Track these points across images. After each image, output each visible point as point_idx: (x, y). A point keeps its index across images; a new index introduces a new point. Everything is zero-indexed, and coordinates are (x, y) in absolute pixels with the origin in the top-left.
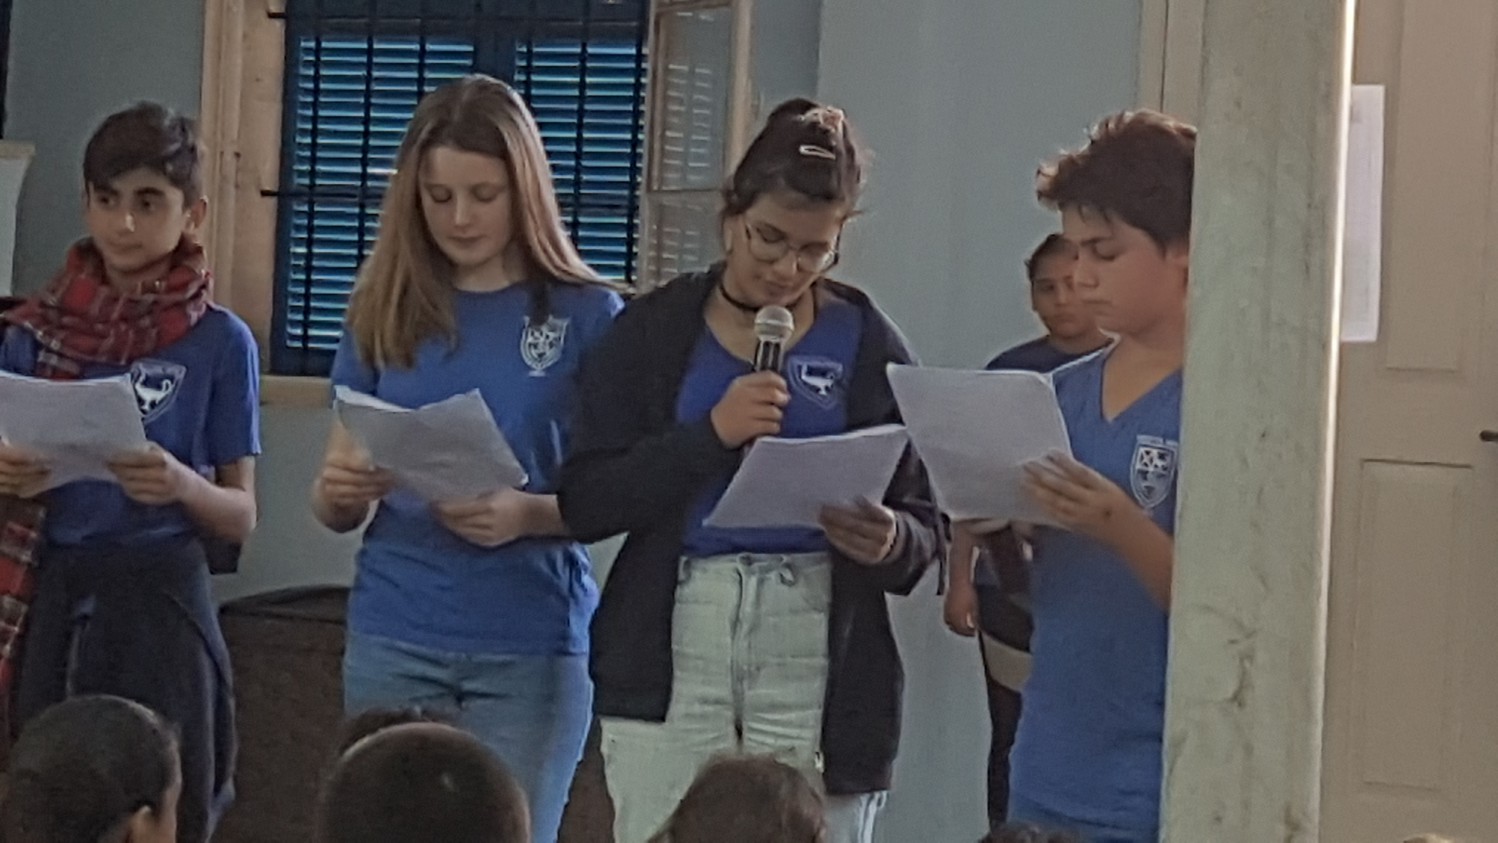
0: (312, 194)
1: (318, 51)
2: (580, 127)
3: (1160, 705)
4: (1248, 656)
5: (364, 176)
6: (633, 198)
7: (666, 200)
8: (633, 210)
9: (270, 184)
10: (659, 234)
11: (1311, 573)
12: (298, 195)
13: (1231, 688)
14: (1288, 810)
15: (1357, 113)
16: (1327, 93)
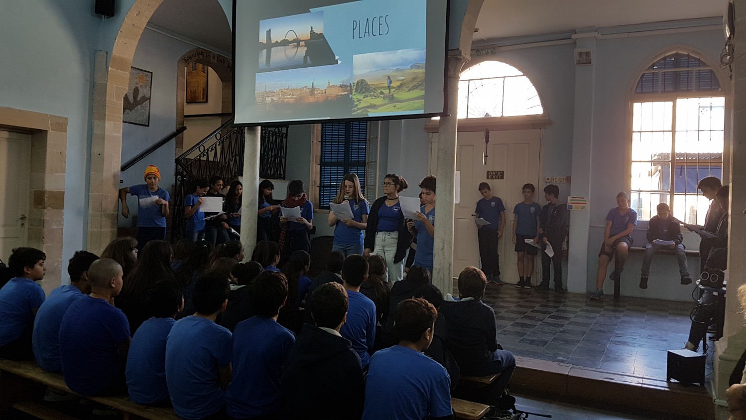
0: (324, 187)
1: (324, 169)
3: (433, 250)
4: (444, 243)
5: (330, 184)
7: (369, 187)
9: (319, 185)
10: (368, 191)
11: (452, 233)
12: (322, 187)
13: (441, 247)
14: (449, 263)
15: (457, 174)
16: (453, 172)
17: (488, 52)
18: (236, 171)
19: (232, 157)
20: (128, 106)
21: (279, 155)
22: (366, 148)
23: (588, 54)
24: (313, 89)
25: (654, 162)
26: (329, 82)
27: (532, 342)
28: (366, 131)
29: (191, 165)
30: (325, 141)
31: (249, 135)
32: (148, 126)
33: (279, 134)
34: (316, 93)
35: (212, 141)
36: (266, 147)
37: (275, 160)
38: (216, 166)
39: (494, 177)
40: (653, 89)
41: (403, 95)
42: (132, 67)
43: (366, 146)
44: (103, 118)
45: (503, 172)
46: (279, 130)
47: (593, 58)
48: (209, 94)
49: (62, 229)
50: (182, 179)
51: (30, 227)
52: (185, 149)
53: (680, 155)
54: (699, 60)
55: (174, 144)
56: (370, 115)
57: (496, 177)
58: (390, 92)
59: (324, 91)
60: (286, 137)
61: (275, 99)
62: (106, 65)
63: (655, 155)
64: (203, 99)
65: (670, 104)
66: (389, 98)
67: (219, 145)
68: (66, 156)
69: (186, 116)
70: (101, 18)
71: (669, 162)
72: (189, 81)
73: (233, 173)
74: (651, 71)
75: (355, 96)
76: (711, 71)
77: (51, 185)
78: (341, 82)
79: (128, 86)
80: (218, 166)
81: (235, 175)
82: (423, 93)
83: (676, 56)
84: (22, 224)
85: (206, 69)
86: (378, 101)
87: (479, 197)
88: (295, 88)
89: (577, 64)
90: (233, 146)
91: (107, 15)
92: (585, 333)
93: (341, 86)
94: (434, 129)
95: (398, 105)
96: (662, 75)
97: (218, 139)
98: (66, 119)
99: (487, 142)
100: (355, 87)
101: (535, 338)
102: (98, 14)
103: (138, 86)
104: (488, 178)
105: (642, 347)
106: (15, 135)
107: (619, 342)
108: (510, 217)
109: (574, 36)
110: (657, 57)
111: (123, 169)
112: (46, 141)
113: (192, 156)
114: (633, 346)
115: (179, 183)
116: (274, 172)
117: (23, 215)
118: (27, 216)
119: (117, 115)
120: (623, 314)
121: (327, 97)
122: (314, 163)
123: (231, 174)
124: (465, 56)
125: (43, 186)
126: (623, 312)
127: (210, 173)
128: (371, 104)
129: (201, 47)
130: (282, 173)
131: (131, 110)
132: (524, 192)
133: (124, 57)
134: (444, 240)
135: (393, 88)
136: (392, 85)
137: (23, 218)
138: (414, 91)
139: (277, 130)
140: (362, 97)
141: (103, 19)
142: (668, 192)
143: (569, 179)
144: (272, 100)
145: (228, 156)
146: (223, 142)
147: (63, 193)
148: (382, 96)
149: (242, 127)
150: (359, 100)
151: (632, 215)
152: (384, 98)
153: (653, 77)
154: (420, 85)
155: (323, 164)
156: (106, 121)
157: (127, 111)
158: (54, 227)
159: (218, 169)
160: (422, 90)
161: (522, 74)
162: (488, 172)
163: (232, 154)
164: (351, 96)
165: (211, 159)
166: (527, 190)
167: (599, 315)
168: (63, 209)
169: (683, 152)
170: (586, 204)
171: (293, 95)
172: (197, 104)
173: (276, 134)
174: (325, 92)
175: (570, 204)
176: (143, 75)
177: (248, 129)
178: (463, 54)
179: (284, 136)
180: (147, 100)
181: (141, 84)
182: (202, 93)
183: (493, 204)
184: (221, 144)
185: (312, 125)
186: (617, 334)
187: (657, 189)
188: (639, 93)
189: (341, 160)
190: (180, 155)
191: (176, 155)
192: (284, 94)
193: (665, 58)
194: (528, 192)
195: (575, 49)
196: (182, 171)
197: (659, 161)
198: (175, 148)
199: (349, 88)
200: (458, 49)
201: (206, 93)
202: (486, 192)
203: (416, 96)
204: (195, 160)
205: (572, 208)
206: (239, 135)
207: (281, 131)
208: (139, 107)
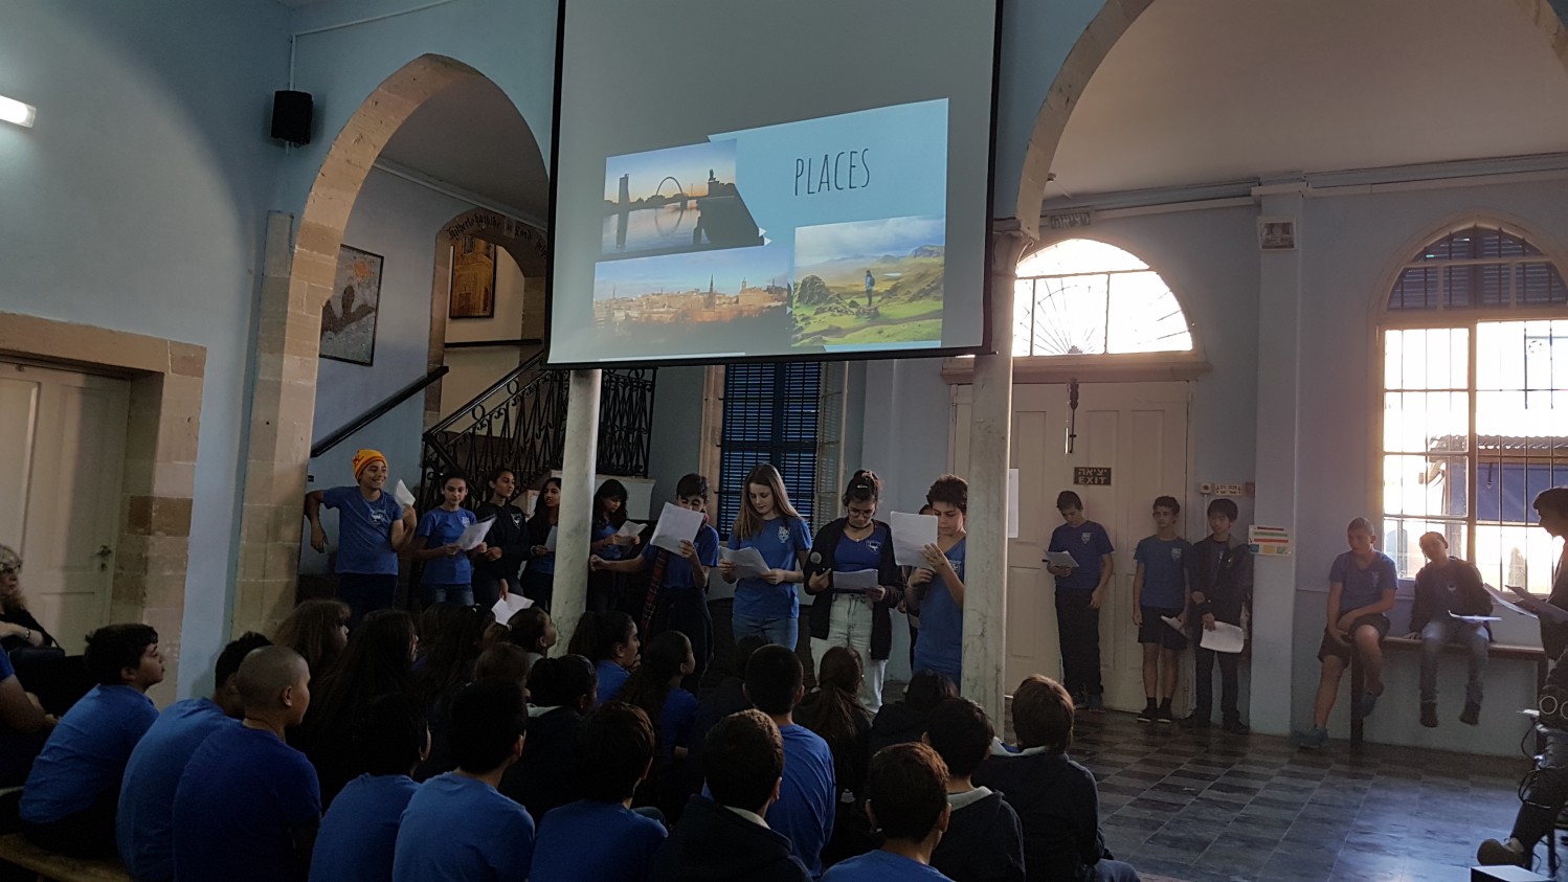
0: (728, 493)
1: (730, 455)
2: (798, 475)
3: (961, 636)
4: (984, 623)
6: (813, 494)
7: (822, 495)
8: (813, 497)
9: (717, 490)
10: (820, 504)
12: (724, 493)
13: (980, 631)
14: (997, 665)
15: (1012, 476)
16: (1003, 471)
17: (1076, 222)
18: (548, 458)
19: (540, 430)
20: (332, 323)
21: (637, 426)
22: (817, 413)
23: (1286, 228)
24: (711, 294)
25: (1431, 456)
26: (744, 282)
27: (1175, 843)
28: (819, 379)
29: (454, 446)
30: (733, 398)
31: (577, 387)
32: (371, 364)
33: (638, 383)
34: (717, 303)
35: (501, 396)
36: (610, 410)
37: (627, 437)
38: (507, 448)
39: (1090, 480)
40: (1426, 302)
41: (898, 309)
42: (342, 246)
43: (817, 409)
44: (278, 348)
45: (1109, 469)
46: (637, 374)
47: (1297, 235)
48: (496, 299)
49: (183, 578)
50: (436, 474)
51: (119, 571)
52: (445, 412)
53: (1487, 440)
54: (1523, 242)
55: (422, 404)
56: (830, 349)
57: (1093, 480)
58: (870, 303)
59: (735, 300)
60: (652, 390)
61: (634, 314)
62: (290, 242)
63: (1433, 440)
64: (485, 309)
65: (1463, 333)
66: (868, 314)
67: (513, 405)
68: (199, 423)
69: (448, 345)
70: (283, 146)
71: (1464, 455)
72: (457, 274)
73: (541, 464)
74: (1421, 264)
75: (799, 311)
76: (1550, 266)
77: (165, 485)
78: (769, 281)
79: (333, 284)
80: (510, 447)
81: (544, 467)
82: (939, 305)
83: (1475, 233)
84: (103, 566)
85: (492, 250)
86: (845, 321)
87: (1057, 520)
88: (675, 293)
89: (1264, 247)
90: (542, 407)
91: (295, 141)
92: (1290, 823)
93: (769, 290)
94: (964, 379)
95: (888, 329)
96: (1445, 272)
97: (513, 392)
98: (204, 349)
99: (1074, 405)
100: (798, 292)
101: (1181, 834)
102: (277, 137)
103: (354, 283)
104: (1076, 482)
105: (1415, 858)
106: (98, 382)
107: (1364, 845)
108: (1125, 566)
109: (1256, 191)
110: (1433, 234)
111: (315, 452)
112: (161, 393)
113: (459, 427)
114: (1395, 856)
115: (428, 482)
116: (626, 462)
117: (105, 547)
118: (113, 548)
119: (308, 343)
120: (1371, 782)
121: (741, 312)
122: (709, 444)
123: (537, 463)
124: (1028, 231)
125: (149, 488)
126: (1369, 777)
127: (494, 464)
128: (831, 327)
129: (483, 206)
130: (641, 463)
131: (336, 333)
132: (1156, 514)
133: (325, 225)
134: (985, 617)
135: (878, 294)
136: (874, 289)
137: (105, 553)
138: (921, 302)
139: (633, 375)
140: (814, 312)
141: (287, 146)
142: (1464, 519)
143: (1250, 489)
144: (627, 315)
145: (531, 427)
146: (522, 398)
147: (190, 502)
148: (854, 310)
149: (563, 369)
150: (806, 319)
151: (1386, 567)
152: (857, 314)
153: (1426, 278)
154: (933, 289)
155: (726, 446)
156: (285, 355)
157: (329, 333)
158: (168, 573)
159: (510, 454)
160: (938, 299)
161: (1147, 267)
162: (1077, 469)
163: (540, 423)
164: (789, 310)
165: (496, 433)
166: (1163, 509)
167: (1319, 783)
168: (188, 534)
169: (1492, 434)
170: (1287, 541)
171: (669, 307)
172: (473, 320)
173: (631, 382)
174: (737, 302)
175: (1254, 543)
176: (365, 261)
177: (576, 375)
178: (1023, 227)
179: (648, 387)
180: (370, 312)
181: (360, 279)
182: (482, 298)
183: (1086, 536)
184: (519, 404)
185: (706, 367)
186: (1361, 827)
187: (1438, 514)
188: (1396, 309)
189: (766, 437)
190: (433, 425)
191: (425, 424)
192: (652, 304)
193: (1450, 238)
194: (1165, 513)
195: (1259, 217)
196: (437, 459)
197: (1445, 453)
198: (422, 410)
199: (785, 294)
200: (1014, 218)
201: (490, 299)
202: (1072, 514)
203: (925, 312)
204: (465, 435)
205: (1257, 551)
206: (556, 385)
207: (643, 375)
208: (353, 326)
